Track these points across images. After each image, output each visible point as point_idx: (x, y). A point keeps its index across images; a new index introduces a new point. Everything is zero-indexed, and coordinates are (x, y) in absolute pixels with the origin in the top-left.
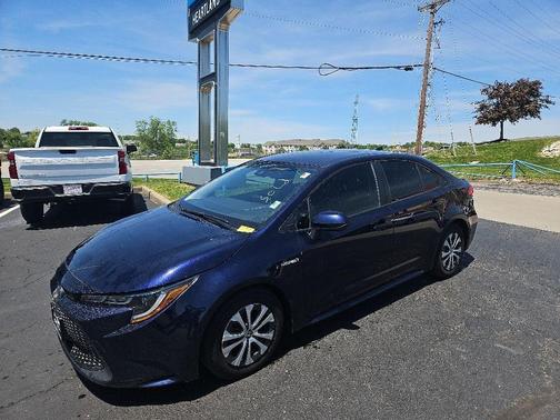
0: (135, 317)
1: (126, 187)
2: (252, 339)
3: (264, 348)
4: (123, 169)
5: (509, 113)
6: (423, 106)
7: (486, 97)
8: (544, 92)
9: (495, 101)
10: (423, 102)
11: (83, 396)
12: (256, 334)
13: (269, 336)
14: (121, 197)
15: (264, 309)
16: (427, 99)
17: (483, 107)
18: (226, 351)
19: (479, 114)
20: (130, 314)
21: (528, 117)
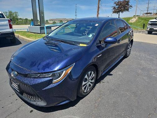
0: (54, 81)
1: (13, 33)
2: (89, 83)
3: (92, 85)
4: (11, 27)
5: (121, 10)
6: (99, 8)
7: (115, 5)
8: (130, 4)
9: (118, 6)
10: (99, 6)
11: (32, 111)
12: (90, 81)
13: (93, 81)
14: (12, 37)
15: (93, 72)
16: (100, 5)
17: (114, 8)
18: (83, 88)
19: (113, 10)
20: (52, 80)
21: (126, 11)
